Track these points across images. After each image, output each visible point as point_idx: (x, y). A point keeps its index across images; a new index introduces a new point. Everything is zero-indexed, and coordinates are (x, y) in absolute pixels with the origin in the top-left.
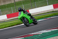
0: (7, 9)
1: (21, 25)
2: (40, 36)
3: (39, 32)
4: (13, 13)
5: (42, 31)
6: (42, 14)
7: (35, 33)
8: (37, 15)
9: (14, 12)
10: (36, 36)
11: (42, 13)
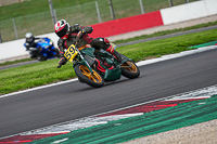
0: (79, 6)
2: (204, 107)
3: (201, 92)
4: (100, 21)
5: (210, 89)
6: (210, 24)
7: (184, 97)
8: (193, 28)
9: (107, 20)
10: (190, 108)
11: (210, 20)
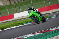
1: (5, 29)
5: (27, 35)
11: (27, 17)
